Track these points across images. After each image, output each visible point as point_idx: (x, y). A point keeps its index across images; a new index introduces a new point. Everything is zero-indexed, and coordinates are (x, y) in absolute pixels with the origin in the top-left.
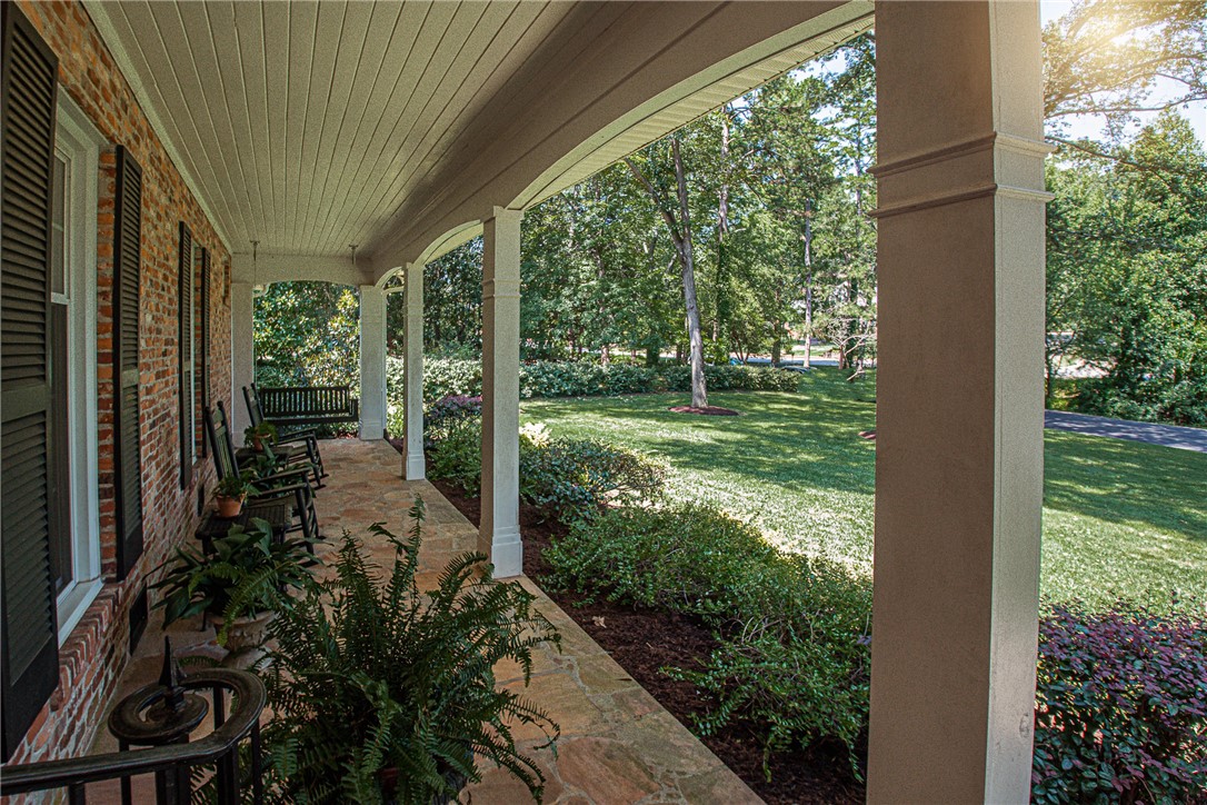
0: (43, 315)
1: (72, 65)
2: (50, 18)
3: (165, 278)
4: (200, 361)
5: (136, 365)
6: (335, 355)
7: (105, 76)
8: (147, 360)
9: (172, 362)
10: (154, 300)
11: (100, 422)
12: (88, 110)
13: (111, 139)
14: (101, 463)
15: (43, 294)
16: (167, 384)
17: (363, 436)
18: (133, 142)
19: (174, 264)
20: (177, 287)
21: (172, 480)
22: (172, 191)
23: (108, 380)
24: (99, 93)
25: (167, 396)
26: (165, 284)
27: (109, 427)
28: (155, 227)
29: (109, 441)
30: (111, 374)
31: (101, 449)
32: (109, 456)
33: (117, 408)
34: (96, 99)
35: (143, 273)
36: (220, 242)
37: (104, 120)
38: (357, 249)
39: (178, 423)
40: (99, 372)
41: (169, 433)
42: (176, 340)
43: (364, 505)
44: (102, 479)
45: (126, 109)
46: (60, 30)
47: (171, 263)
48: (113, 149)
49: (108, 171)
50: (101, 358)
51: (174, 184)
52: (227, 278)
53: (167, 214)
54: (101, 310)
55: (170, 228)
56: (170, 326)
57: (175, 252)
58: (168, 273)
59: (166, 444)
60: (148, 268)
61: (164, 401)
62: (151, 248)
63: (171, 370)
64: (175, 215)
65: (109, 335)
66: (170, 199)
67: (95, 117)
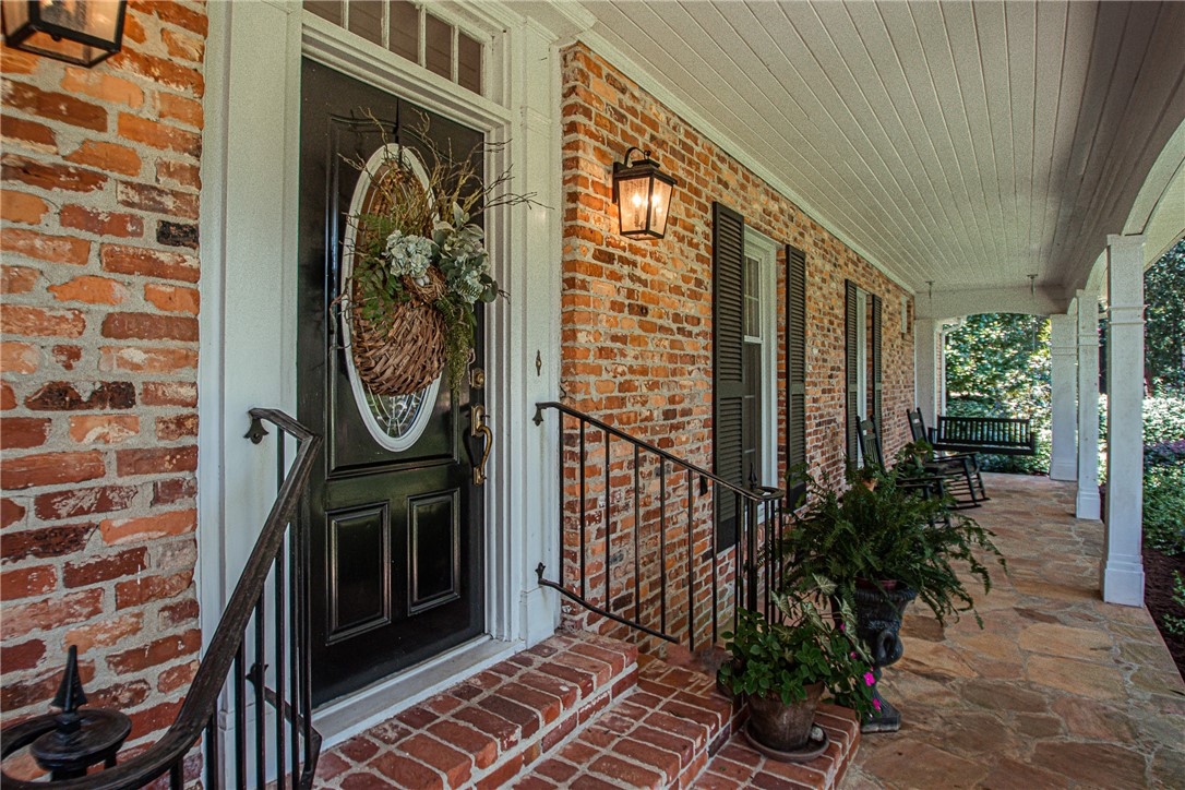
0: (740, 349)
1: (753, 213)
2: (738, 195)
3: (831, 323)
4: (871, 386)
5: (803, 381)
6: (1038, 390)
7: (774, 207)
8: (813, 379)
9: (839, 382)
10: (819, 339)
11: (779, 414)
12: (765, 232)
13: (782, 242)
14: (779, 439)
15: (740, 338)
16: (833, 398)
17: (1053, 475)
18: (799, 238)
19: (840, 312)
20: (843, 329)
21: (837, 470)
22: (836, 259)
23: (783, 388)
24: (772, 219)
25: (834, 407)
26: (831, 327)
27: (784, 417)
28: (821, 289)
29: (784, 426)
30: (785, 385)
31: (779, 430)
32: (783, 435)
33: (788, 406)
34: (770, 223)
35: (808, 321)
36: (896, 286)
37: (776, 233)
38: (1036, 278)
39: (844, 429)
40: (778, 383)
41: (835, 434)
42: (843, 368)
43: (1015, 528)
44: (779, 449)
45: (791, 219)
46: (745, 198)
47: (836, 311)
48: (784, 247)
49: (781, 261)
50: (779, 375)
51: (838, 253)
52: (909, 316)
53: (831, 277)
54: (780, 346)
55: (836, 287)
56: (837, 357)
57: (840, 303)
58: (833, 319)
59: (832, 441)
60: (814, 317)
61: (831, 410)
62: (816, 303)
63: (837, 389)
64: (840, 275)
65: (784, 361)
66: (835, 265)
67: (770, 234)
